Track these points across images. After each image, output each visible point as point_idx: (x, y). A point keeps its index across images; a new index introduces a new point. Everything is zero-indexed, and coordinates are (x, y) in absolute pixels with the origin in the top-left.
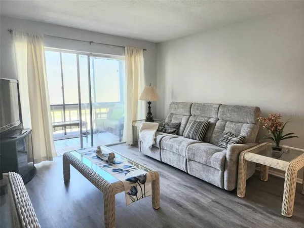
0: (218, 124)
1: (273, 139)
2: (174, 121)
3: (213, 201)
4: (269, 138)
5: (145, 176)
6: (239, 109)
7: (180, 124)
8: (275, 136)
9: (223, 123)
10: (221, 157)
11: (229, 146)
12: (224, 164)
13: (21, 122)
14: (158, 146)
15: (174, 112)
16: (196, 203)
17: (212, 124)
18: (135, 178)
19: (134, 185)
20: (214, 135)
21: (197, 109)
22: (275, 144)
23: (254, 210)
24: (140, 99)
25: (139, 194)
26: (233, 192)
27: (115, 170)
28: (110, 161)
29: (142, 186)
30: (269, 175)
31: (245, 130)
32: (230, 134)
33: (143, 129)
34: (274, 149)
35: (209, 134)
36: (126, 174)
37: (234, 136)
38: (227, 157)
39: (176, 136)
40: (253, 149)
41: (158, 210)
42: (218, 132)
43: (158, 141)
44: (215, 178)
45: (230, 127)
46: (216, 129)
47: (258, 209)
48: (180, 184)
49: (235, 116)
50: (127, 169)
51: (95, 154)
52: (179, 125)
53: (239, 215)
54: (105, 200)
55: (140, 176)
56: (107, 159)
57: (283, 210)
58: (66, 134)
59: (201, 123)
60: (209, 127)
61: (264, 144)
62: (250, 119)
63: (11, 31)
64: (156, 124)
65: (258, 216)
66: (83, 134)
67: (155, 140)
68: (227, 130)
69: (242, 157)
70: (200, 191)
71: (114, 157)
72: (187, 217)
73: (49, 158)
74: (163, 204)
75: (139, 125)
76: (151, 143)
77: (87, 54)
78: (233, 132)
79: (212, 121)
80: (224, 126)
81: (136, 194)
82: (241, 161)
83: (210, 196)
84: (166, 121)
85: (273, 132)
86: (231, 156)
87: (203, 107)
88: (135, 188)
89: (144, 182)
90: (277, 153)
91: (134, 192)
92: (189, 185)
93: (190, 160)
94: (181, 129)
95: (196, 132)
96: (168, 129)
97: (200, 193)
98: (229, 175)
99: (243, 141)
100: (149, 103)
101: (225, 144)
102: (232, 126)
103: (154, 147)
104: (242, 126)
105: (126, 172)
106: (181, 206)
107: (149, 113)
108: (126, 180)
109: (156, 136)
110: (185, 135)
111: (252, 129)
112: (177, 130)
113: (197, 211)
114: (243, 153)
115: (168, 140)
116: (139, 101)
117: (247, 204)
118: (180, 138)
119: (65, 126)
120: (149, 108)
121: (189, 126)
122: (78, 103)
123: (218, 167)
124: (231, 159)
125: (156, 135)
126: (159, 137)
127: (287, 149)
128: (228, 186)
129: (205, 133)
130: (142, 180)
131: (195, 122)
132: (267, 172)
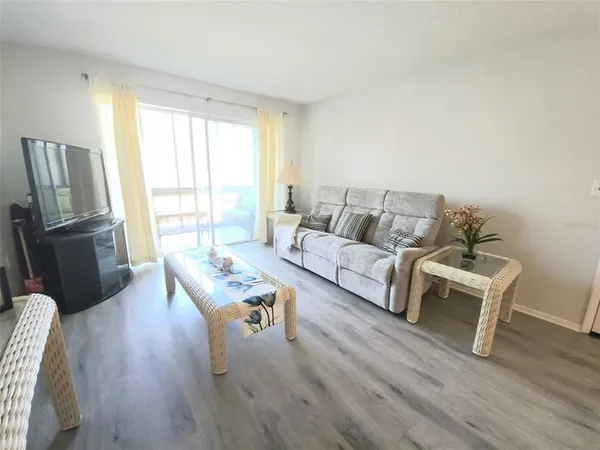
0: (384, 218)
1: (463, 242)
2: (324, 213)
3: (374, 328)
4: (458, 240)
5: (274, 295)
6: (415, 197)
7: (331, 216)
8: (469, 238)
9: (390, 217)
10: (387, 267)
11: (400, 251)
12: (391, 277)
13: (111, 210)
14: (299, 247)
15: (324, 201)
16: (349, 331)
17: (375, 217)
18: (258, 297)
19: (256, 308)
20: (377, 234)
21: (355, 197)
22: (466, 249)
23: (432, 343)
24: (278, 181)
25: (264, 322)
26: (402, 315)
27: (230, 284)
28: (226, 269)
29: (269, 309)
30: (451, 289)
31: (421, 228)
32: (400, 232)
33: (279, 223)
34: (465, 256)
35: (370, 232)
36: (245, 291)
37: (406, 235)
38: (396, 266)
39: (324, 233)
40: (432, 255)
41: (292, 340)
42: (383, 229)
43: (299, 241)
44: (377, 294)
45: (399, 223)
46: (380, 225)
47: (437, 342)
48: (327, 301)
49: (408, 208)
50: (248, 283)
51: (206, 258)
52: (329, 219)
53: (410, 351)
54: (210, 332)
55: (266, 295)
56: (221, 266)
57: (475, 346)
58: (182, 226)
59: (359, 216)
60: (370, 221)
61: (448, 247)
62: (429, 212)
63: (86, 77)
64: (297, 218)
65: (437, 354)
66: (199, 229)
67: (295, 238)
68: (395, 226)
69: (418, 267)
70: (355, 312)
71: (232, 264)
72: (335, 354)
73: (153, 259)
74: (300, 331)
75: (276, 218)
76: (290, 242)
77: (202, 117)
78: (404, 229)
79: (375, 213)
80: (392, 222)
81: (259, 321)
82: (417, 272)
83: (369, 321)
84: (312, 212)
85: (465, 232)
86: (401, 265)
87: (363, 194)
88: (258, 313)
89: (271, 305)
90: (468, 261)
91: (256, 319)
92: (339, 303)
93: (342, 268)
94: (332, 223)
95: (352, 228)
96: (314, 223)
97: (355, 315)
98: (398, 291)
99: (419, 243)
100: (290, 187)
101: (392, 247)
102: (404, 221)
103: (294, 248)
104: (416, 222)
105: (246, 288)
106: (327, 336)
107: (290, 201)
108: (244, 301)
109: (296, 233)
110: (337, 233)
111: (432, 227)
112: (326, 226)
113: (350, 344)
114: (420, 261)
115: (313, 238)
116: (276, 185)
117: (422, 333)
118: (331, 236)
119: (181, 216)
120: (290, 194)
121: (342, 221)
122: (192, 186)
123: (382, 279)
124: (401, 270)
125: (297, 231)
126: (301, 235)
127: (484, 256)
128: (395, 307)
129: (365, 231)
130: (268, 301)
131: (352, 214)
132: (449, 286)
